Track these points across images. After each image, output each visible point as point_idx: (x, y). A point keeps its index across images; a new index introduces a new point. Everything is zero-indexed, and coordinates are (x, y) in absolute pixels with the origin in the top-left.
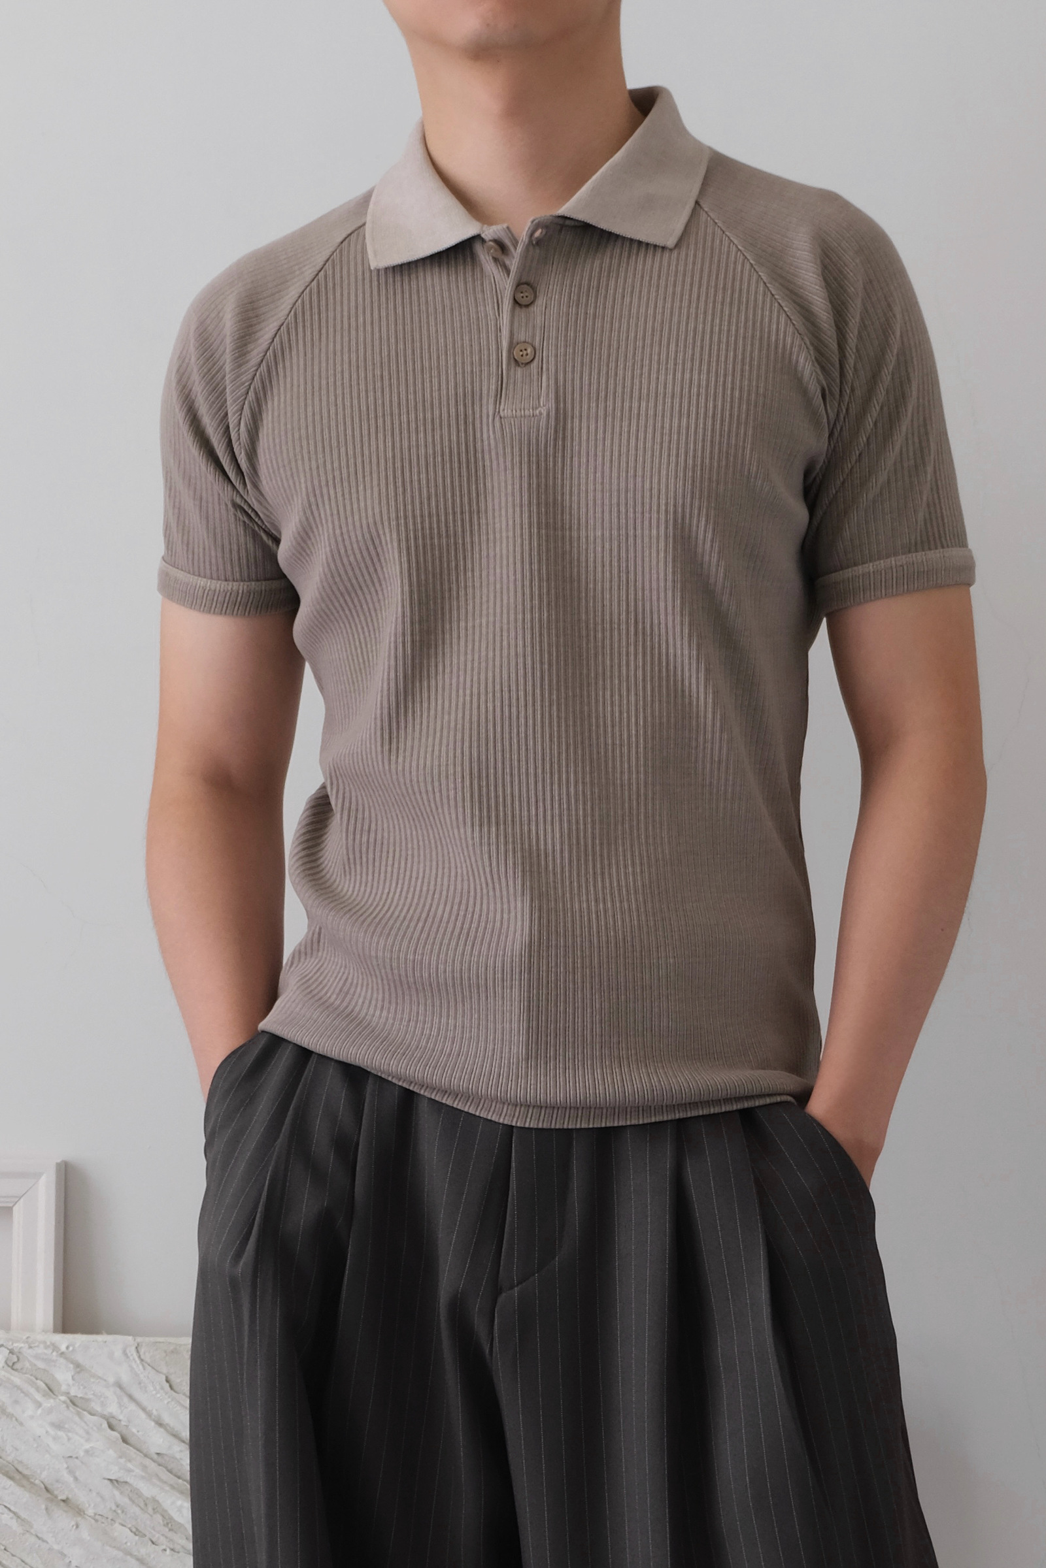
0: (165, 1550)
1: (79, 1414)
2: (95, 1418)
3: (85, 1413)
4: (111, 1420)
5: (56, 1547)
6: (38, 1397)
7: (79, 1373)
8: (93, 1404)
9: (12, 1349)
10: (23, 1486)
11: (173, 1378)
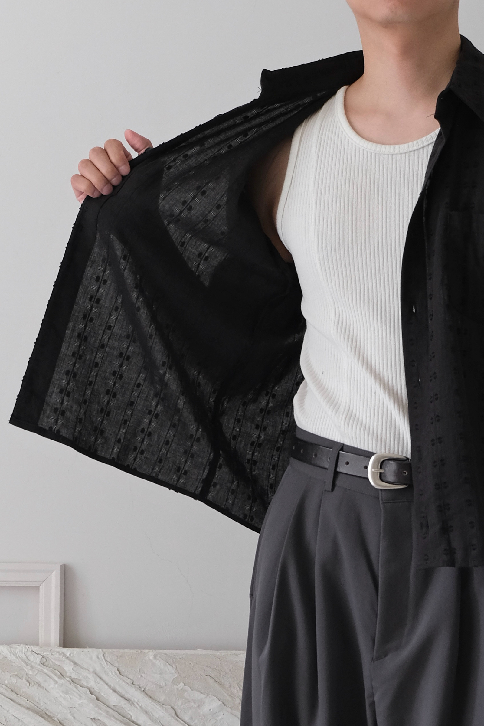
1: (75, 687)
2: (83, 688)
3: (79, 686)
4: (91, 689)
6: (56, 678)
7: (76, 666)
8: (82, 682)
9: (43, 656)
10: (49, 721)
11: (121, 669)
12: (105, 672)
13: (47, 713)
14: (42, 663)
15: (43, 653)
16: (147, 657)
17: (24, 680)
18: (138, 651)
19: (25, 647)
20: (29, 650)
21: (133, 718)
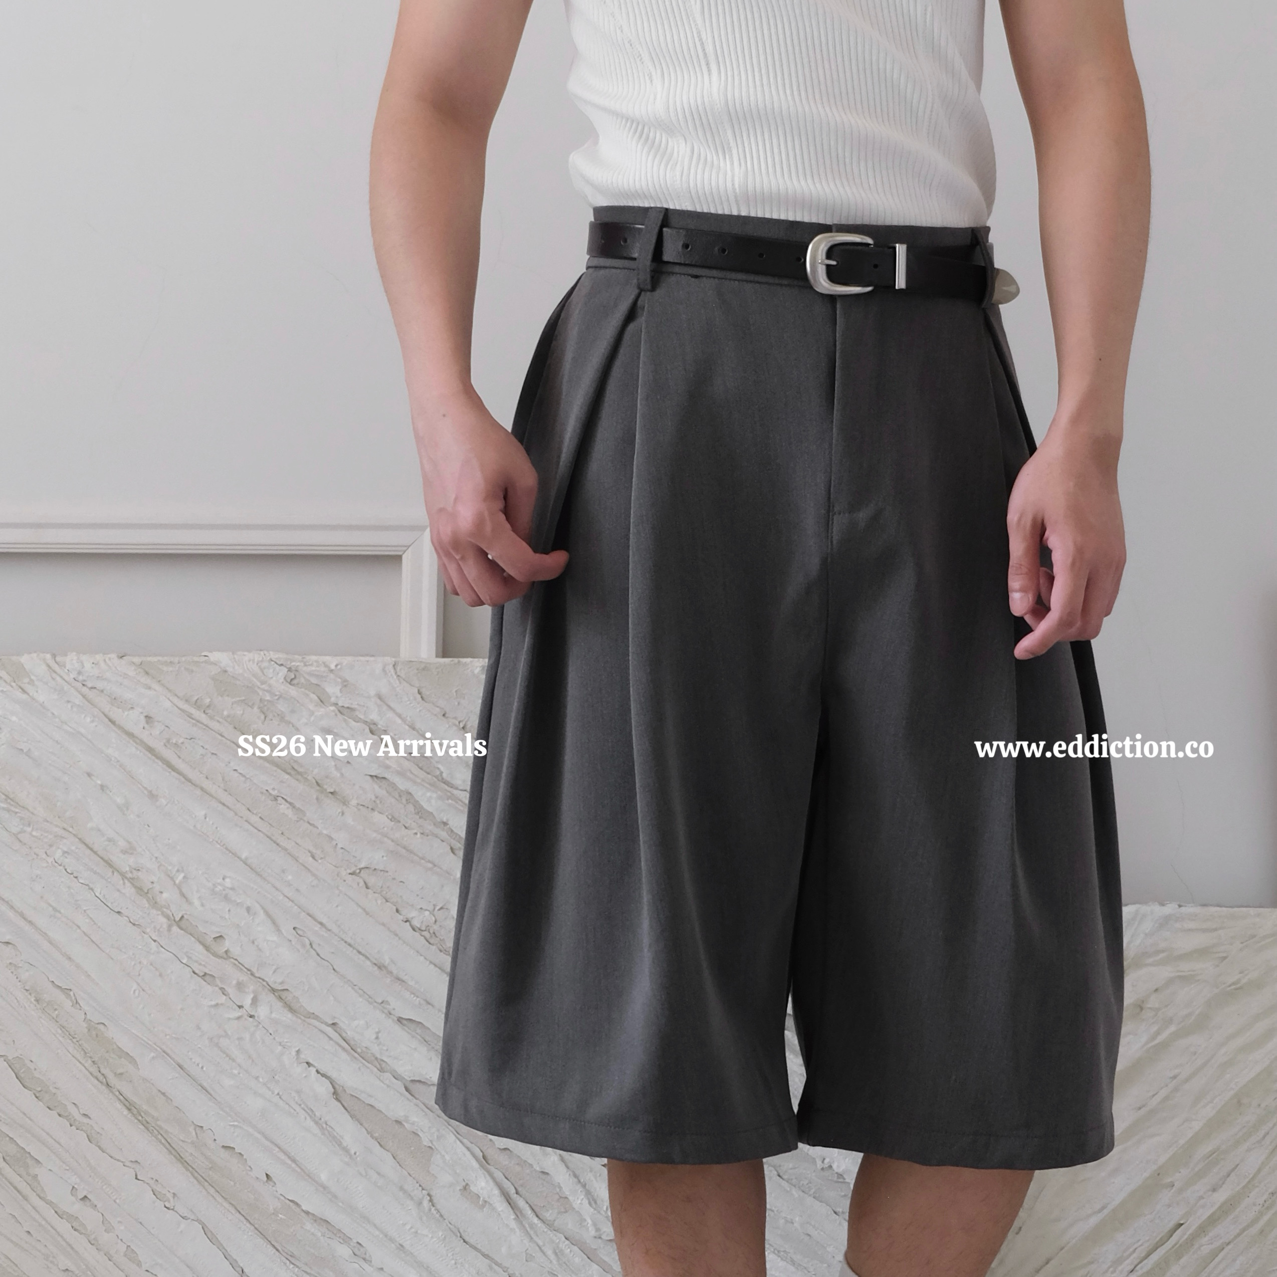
0: (416, 834)
1: (345, 721)
2: (359, 724)
3: (350, 720)
4: (372, 726)
5: (325, 832)
6: (311, 707)
7: (345, 686)
8: (357, 713)
9: (290, 668)
10: (297, 780)
11: (423, 691)
12: (396, 695)
13: (296, 767)
14: (287, 681)
15: (289, 663)
16: (469, 670)
17: (256, 709)
18: (453, 661)
19: (259, 654)
20: (265, 658)
21: (444, 775)
